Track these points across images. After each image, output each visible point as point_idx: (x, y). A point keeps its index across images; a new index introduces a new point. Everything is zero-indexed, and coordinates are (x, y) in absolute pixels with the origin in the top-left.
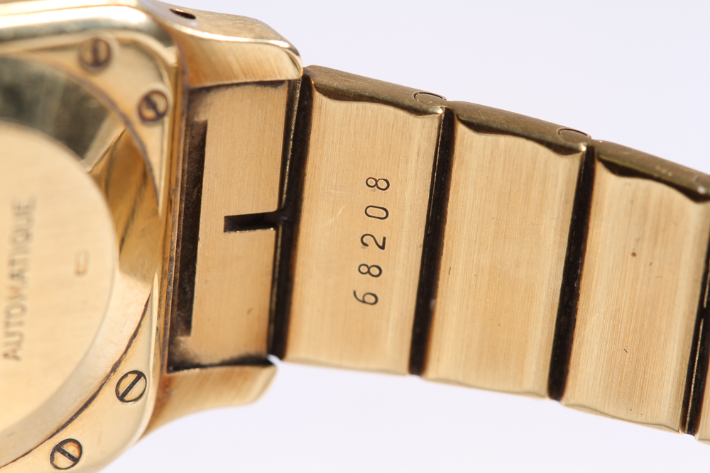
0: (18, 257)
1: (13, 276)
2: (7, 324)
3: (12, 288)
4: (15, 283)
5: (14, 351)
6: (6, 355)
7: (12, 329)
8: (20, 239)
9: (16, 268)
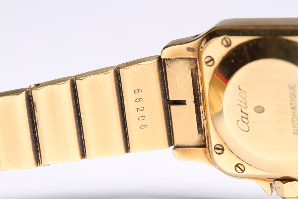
0: (293, 102)
1: (292, 108)
2: (293, 124)
3: (292, 112)
4: (293, 110)
5: (297, 132)
6: (294, 133)
7: (294, 125)
8: (292, 97)
9: (293, 106)
